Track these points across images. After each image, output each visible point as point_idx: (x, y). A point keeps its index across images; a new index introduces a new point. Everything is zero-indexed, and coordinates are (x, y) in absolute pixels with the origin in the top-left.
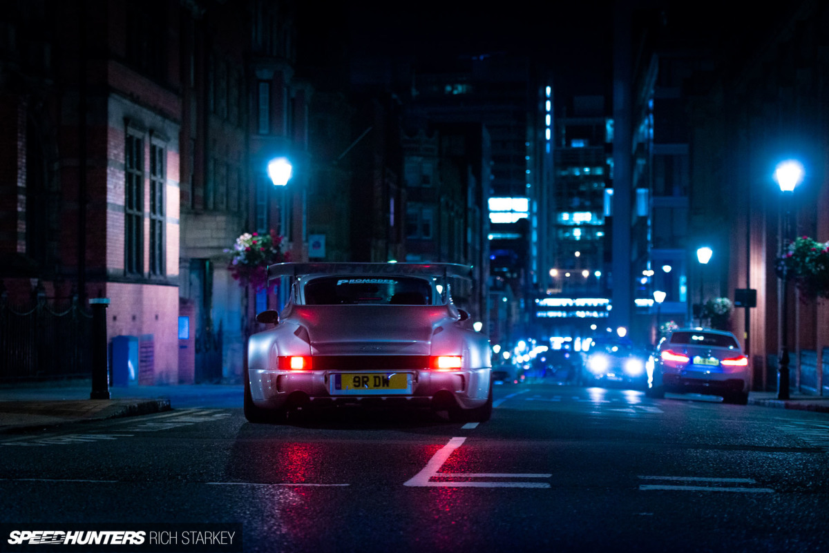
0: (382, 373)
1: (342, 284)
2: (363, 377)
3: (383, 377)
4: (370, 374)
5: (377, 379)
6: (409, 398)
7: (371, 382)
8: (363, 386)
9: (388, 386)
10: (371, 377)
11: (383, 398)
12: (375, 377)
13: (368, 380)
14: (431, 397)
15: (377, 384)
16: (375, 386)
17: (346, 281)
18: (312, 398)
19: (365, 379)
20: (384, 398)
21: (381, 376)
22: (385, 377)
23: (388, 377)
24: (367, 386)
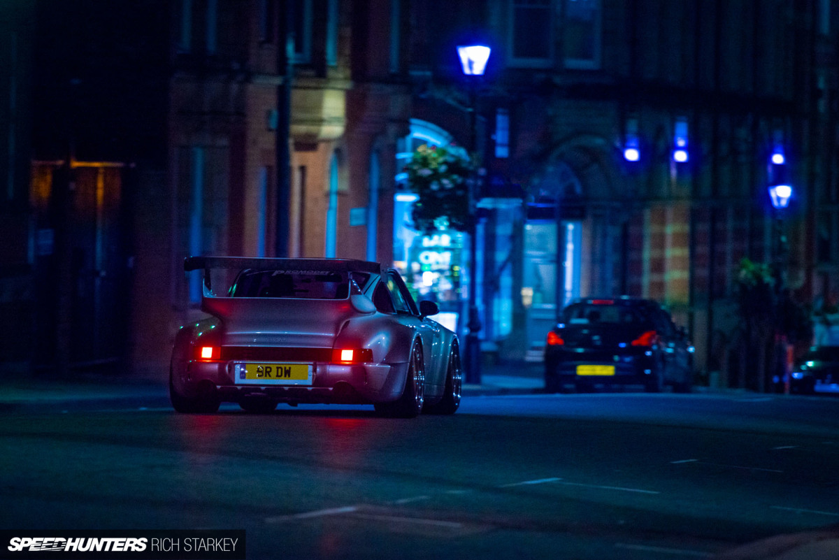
0: (285, 364)
1: (277, 275)
2: (267, 368)
3: (285, 368)
4: (274, 365)
5: (280, 370)
6: (310, 389)
7: (274, 373)
8: (266, 376)
9: (289, 376)
10: (274, 369)
12: (278, 368)
13: (271, 371)
14: (331, 389)
15: (280, 374)
16: (277, 376)
17: (282, 272)
18: (219, 387)
19: (268, 370)
20: (286, 388)
21: (283, 367)
22: (287, 368)
23: (290, 368)
24: (270, 376)
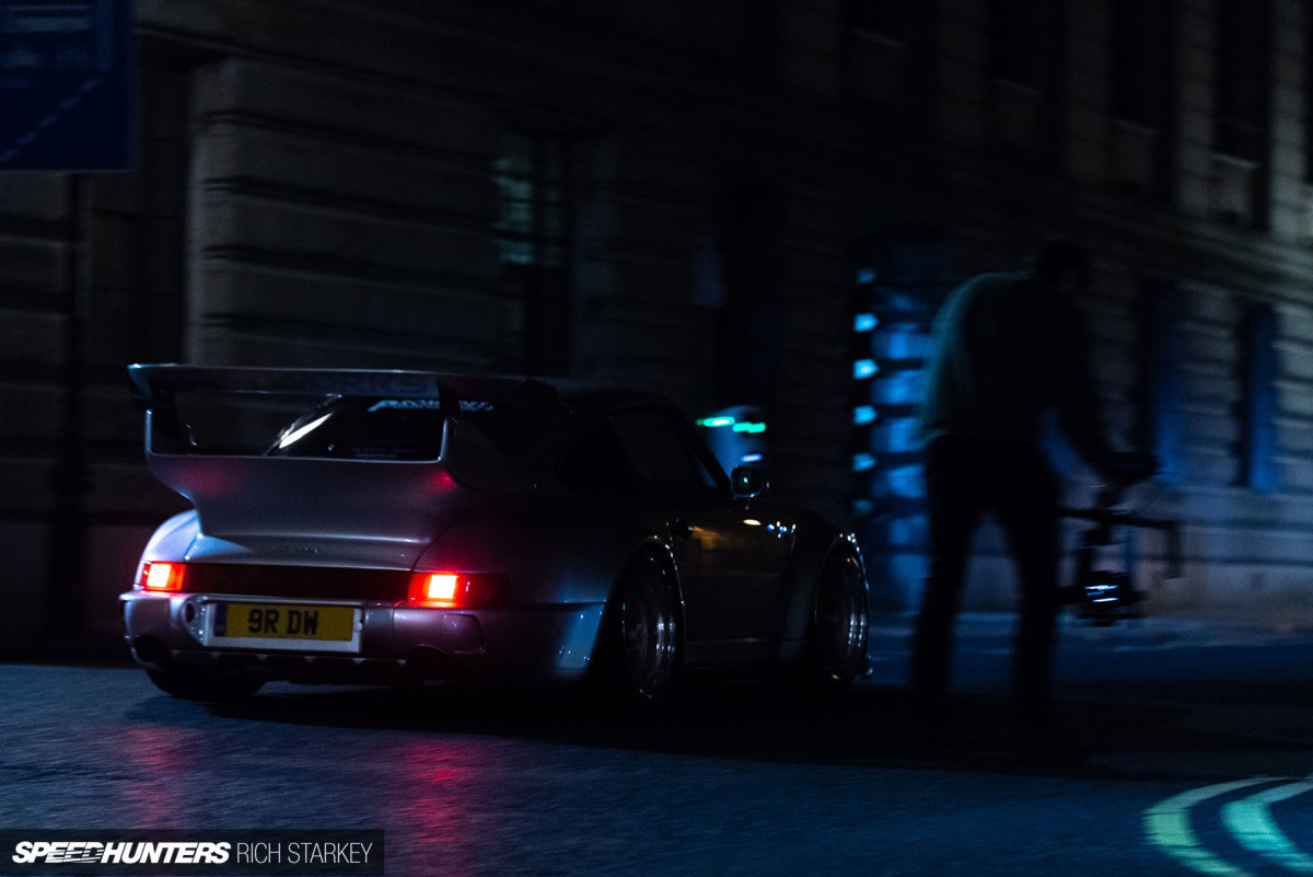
0: (307, 605)
1: (381, 409)
2: (269, 612)
3: (307, 613)
4: (285, 605)
5: (295, 618)
6: (357, 660)
7: (282, 625)
8: (266, 630)
9: (314, 632)
10: (284, 616)
11: (307, 657)
12: (291, 613)
13: (276, 620)
14: (403, 662)
15: (294, 627)
16: (290, 631)
17: (393, 403)
18: (176, 652)
19: (272, 617)
20: (309, 658)
21: (303, 611)
22: (311, 615)
23: (316, 614)
24: (274, 631)
